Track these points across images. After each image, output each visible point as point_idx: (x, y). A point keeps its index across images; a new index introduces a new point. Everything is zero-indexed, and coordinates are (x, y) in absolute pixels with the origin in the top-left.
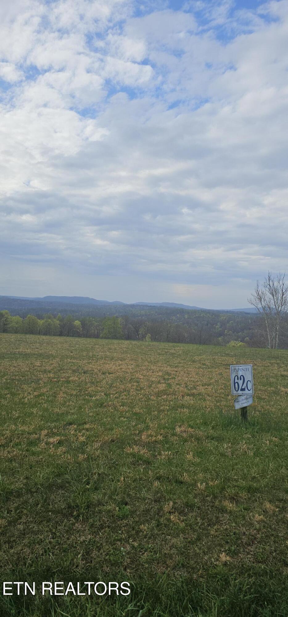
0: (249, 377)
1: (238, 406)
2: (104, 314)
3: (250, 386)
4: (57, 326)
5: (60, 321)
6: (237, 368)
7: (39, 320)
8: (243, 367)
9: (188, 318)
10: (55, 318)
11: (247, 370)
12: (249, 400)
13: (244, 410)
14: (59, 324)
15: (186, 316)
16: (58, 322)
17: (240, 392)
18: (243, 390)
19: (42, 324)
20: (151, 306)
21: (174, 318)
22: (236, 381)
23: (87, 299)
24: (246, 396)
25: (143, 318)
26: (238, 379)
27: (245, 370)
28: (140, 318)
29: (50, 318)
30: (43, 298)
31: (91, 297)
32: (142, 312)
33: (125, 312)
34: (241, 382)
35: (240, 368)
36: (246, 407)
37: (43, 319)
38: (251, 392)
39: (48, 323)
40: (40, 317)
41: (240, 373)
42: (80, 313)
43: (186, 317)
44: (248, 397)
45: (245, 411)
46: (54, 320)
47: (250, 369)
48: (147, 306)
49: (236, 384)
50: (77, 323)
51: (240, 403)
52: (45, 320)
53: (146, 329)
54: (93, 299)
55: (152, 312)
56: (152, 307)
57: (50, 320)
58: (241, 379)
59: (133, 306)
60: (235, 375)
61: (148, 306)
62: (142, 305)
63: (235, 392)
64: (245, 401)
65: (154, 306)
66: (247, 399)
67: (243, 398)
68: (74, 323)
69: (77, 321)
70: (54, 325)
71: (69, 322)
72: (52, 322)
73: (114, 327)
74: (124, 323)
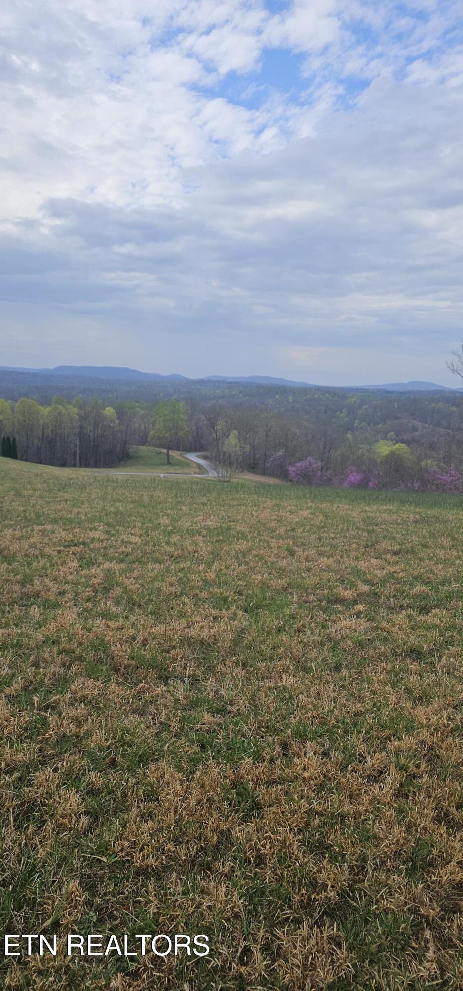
2: (155, 395)
4: (74, 417)
5: (80, 408)
7: (41, 408)
9: (294, 402)
10: (70, 403)
14: (78, 415)
15: (291, 399)
16: (76, 410)
19: (46, 413)
20: (231, 382)
21: (270, 401)
23: (126, 370)
25: (220, 401)
28: (215, 402)
29: (61, 403)
30: (52, 369)
31: (132, 367)
32: (217, 392)
33: (190, 393)
37: (49, 405)
39: (57, 411)
40: (44, 403)
42: (115, 394)
43: (290, 401)
46: (69, 407)
48: (224, 382)
50: (109, 411)
52: (53, 406)
53: (228, 421)
54: (135, 371)
55: (234, 393)
56: (233, 384)
57: (60, 407)
59: (201, 382)
61: (227, 383)
62: (216, 381)
65: (236, 382)
68: (104, 412)
69: (108, 408)
70: (69, 415)
71: (95, 411)
72: (64, 411)
73: (173, 419)
74: (190, 411)
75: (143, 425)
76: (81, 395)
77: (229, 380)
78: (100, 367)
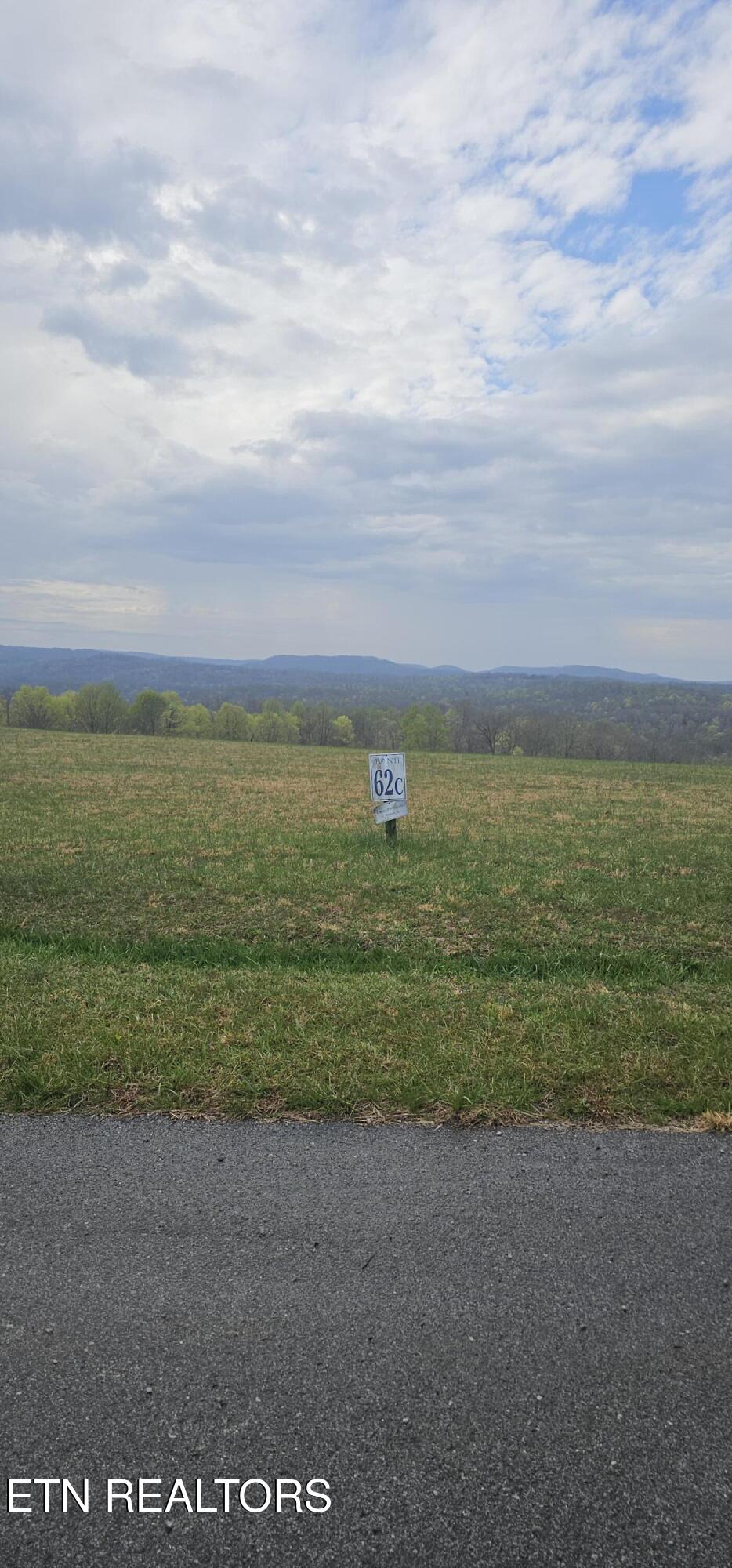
0: (399, 772)
1: (381, 819)
2: (414, 699)
3: (400, 788)
4: (294, 729)
5: (301, 716)
6: (380, 758)
7: (249, 715)
8: (390, 755)
9: (633, 706)
10: (288, 710)
11: (397, 761)
12: (399, 809)
13: (391, 826)
14: (298, 725)
15: (628, 702)
16: (295, 719)
17: (385, 797)
18: (389, 793)
19: (257, 724)
20: (533, 677)
21: (594, 705)
22: (379, 779)
23: (372, 661)
24: (394, 803)
25: (513, 707)
26: (381, 776)
27: (393, 761)
28: (504, 707)
29: (275, 709)
30: (263, 662)
31: (380, 657)
32: (509, 692)
33: (467, 694)
34: (386, 781)
35: (385, 758)
36: (394, 821)
37: (260, 712)
38: (402, 796)
39: (270, 721)
40: (254, 708)
41: (385, 767)
42: (354, 697)
43: (628, 705)
44: (398, 804)
45: (393, 826)
46: (288, 714)
47: (401, 761)
48: (523, 676)
49: (379, 784)
50: (342, 721)
51: (384, 814)
52: (264, 713)
53: (513, 735)
54: (385, 662)
55: (537, 693)
56: (536, 680)
57: (275, 715)
58: (386, 777)
59: (486, 677)
60: (377, 770)
61: (527, 677)
62: (510, 675)
63: (377, 797)
64: (392, 811)
65: (543, 677)
66: (395, 807)
67: (390, 806)
68: (335, 722)
69: (342, 718)
70: (286, 726)
71: (321, 720)
72: (280, 721)
73: (429, 731)
74: (461, 722)
75: (391, 742)
76: (304, 700)
77: (529, 674)
78: (334, 657)
